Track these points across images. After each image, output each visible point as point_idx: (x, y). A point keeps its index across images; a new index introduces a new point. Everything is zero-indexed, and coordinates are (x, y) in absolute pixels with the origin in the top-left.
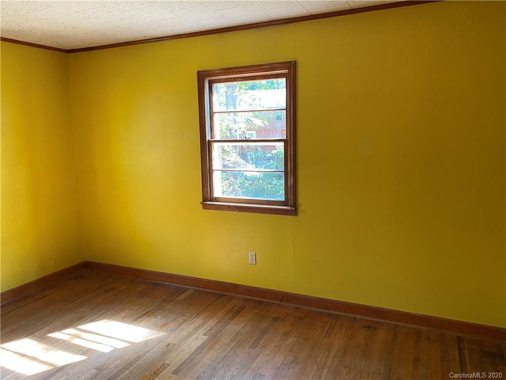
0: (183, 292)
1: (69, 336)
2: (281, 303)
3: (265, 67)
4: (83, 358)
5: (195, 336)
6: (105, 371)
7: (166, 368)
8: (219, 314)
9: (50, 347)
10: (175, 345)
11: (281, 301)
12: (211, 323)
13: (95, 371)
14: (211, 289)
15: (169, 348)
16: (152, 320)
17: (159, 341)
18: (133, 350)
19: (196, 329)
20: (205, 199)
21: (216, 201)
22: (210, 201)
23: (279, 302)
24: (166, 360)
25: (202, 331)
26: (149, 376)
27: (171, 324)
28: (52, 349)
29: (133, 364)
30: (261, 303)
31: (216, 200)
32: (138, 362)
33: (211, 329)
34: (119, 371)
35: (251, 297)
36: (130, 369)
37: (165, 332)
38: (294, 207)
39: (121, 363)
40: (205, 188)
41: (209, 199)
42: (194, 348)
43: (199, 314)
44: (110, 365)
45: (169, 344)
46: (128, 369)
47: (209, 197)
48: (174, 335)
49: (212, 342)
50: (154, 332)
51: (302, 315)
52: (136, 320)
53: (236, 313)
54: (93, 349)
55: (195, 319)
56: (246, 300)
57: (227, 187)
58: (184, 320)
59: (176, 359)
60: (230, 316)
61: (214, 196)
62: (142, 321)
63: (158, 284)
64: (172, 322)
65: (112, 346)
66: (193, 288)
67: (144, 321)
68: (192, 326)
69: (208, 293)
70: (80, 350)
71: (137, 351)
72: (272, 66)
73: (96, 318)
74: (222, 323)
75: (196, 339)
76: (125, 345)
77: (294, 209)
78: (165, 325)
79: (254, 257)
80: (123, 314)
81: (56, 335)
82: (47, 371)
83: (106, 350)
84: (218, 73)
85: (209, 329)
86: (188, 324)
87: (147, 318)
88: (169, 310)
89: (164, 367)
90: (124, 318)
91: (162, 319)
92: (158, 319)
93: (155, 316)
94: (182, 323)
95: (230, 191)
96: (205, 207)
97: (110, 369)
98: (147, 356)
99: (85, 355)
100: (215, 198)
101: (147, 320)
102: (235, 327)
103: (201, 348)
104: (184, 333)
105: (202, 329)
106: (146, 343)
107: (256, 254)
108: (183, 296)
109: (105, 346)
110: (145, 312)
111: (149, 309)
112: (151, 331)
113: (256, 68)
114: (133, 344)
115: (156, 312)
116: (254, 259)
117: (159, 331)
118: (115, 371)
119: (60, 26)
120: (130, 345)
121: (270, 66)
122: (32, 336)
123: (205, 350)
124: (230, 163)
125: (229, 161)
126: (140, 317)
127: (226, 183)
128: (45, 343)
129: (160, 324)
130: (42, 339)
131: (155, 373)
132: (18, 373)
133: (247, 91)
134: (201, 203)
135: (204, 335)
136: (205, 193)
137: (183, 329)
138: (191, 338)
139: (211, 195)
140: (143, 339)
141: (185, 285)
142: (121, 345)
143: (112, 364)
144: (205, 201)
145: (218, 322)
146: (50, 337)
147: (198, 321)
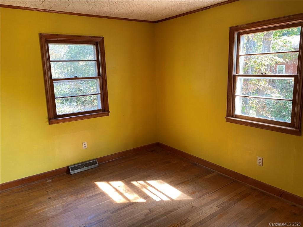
0: (209, 173)
1: (141, 185)
2: (280, 198)
3: (283, 19)
4: (144, 201)
5: (211, 205)
6: (154, 213)
7: (188, 222)
8: (231, 194)
9: (130, 190)
10: (197, 208)
11: (280, 197)
12: (224, 199)
13: (148, 211)
14: (229, 176)
15: (192, 209)
16: (187, 188)
17: (188, 202)
18: (171, 204)
19: (213, 201)
20: (228, 115)
21: (236, 118)
22: (232, 117)
23: (279, 197)
24: (189, 217)
25: (216, 203)
26: (177, 224)
27: (197, 193)
28: (130, 191)
29: (170, 213)
30: (264, 194)
31: (237, 116)
32: (173, 213)
33: (223, 203)
34: (161, 215)
35: (257, 188)
36: (167, 216)
37: (192, 198)
38: (298, 129)
39: (162, 210)
40: (229, 108)
41: (231, 116)
42: (209, 214)
43: (217, 190)
44: (157, 210)
45: (193, 206)
46: (166, 216)
47: (231, 114)
48: (198, 201)
49: (221, 213)
50: (186, 195)
51: (296, 213)
52: (177, 185)
53: (243, 197)
54: (150, 197)
55: (214, 193)
56: (253, 189)
57: (256, 104)
58: (207, 192)
59: (196, 218)
60: (238, 198)
61: (235, 114)
62: (181, 186)
63: (195, 165)
64: (198, 191)
65: (160, 198)
66: (216, 171)
67: (182, 187)
68: (211, 198)
69: (226, 177)
70: (144, 196)
71: (173, 205)
72: (289, 18)
73: (156, 178)
74: (231, 201)
75: (211, 207)
76: (168, 199)
77: (298, 130)
78: (194, 192)
79: (261, 161)
80: (171, 179)
81: (135, 183)
82: (126, 203)
83: (157, 199)
84: (245, 27)
85: (221, 203)
86: (209, 196)
87: (184, 185)
88: (198, 183)
89: (187, 221)
90: (172, 181)
91: (193, 188)
92: (190, 188)
93: (189, 185)
94: (205, 194)
95: (258, 107)
96: (228, 120)
97: (157, 212)
98: (179, 211)
99: (145, 199)
100: (235, 115)
101: (184, 186)
102: (241, 207)
103: (213, 215)
104: (204, 202)
105: (217, 202)
106: (179, 202)
107: (263, 158)
108: (209, 176)
109: (157, 197)
110: (183, 181)
111: (187, 179)
112: (184, 194)
113: (275, 21)
114: (172, 200)
115: (190, 182)
116: (261, 162)
117: (189, 196)
118: (159, 214)
119: (147, 8)
120: (170, 200)
121: (287, 18)
122: (124, 180)
123: (216, 217)
124: (260, 87)
125: (260, 86)
126: (180, 184)
127: (256, 101)
128: (128, 186)
129: (191, 191)
130: (128, 183)
131: (180, 223)
132: (113, 200)
133: (280, 37)
134: (225, 118)
135: (217, 206)
136: (228, 111)
137: (204, 199)
138: (208, 206)
139: (233, 113)
140: (179, 199)
141: (212, 169)
142: (166, 199)
143: (158, 209)
144: (228, 117)
145: (229, 199)
146: (132, 183)
147: (215, 196)
